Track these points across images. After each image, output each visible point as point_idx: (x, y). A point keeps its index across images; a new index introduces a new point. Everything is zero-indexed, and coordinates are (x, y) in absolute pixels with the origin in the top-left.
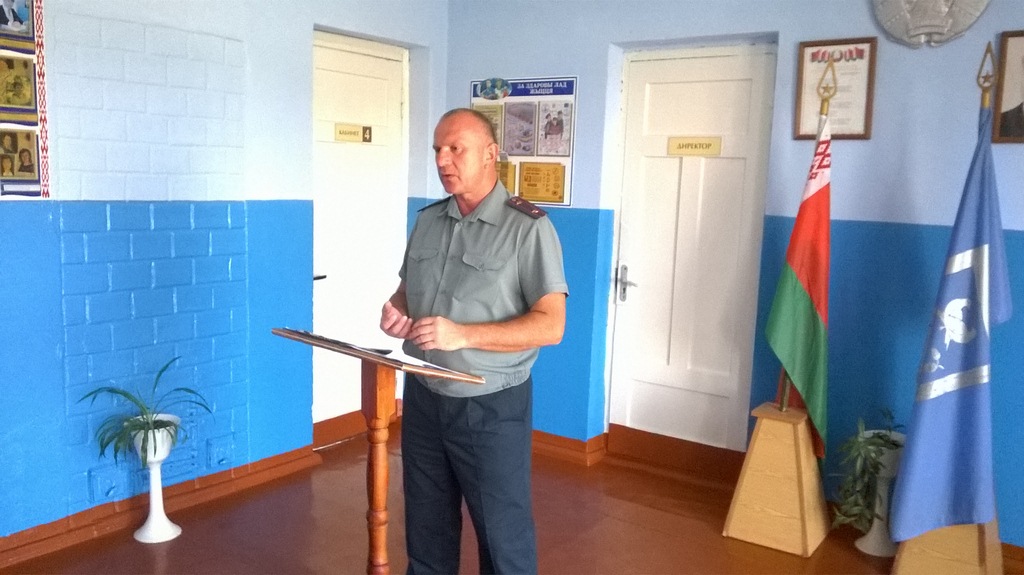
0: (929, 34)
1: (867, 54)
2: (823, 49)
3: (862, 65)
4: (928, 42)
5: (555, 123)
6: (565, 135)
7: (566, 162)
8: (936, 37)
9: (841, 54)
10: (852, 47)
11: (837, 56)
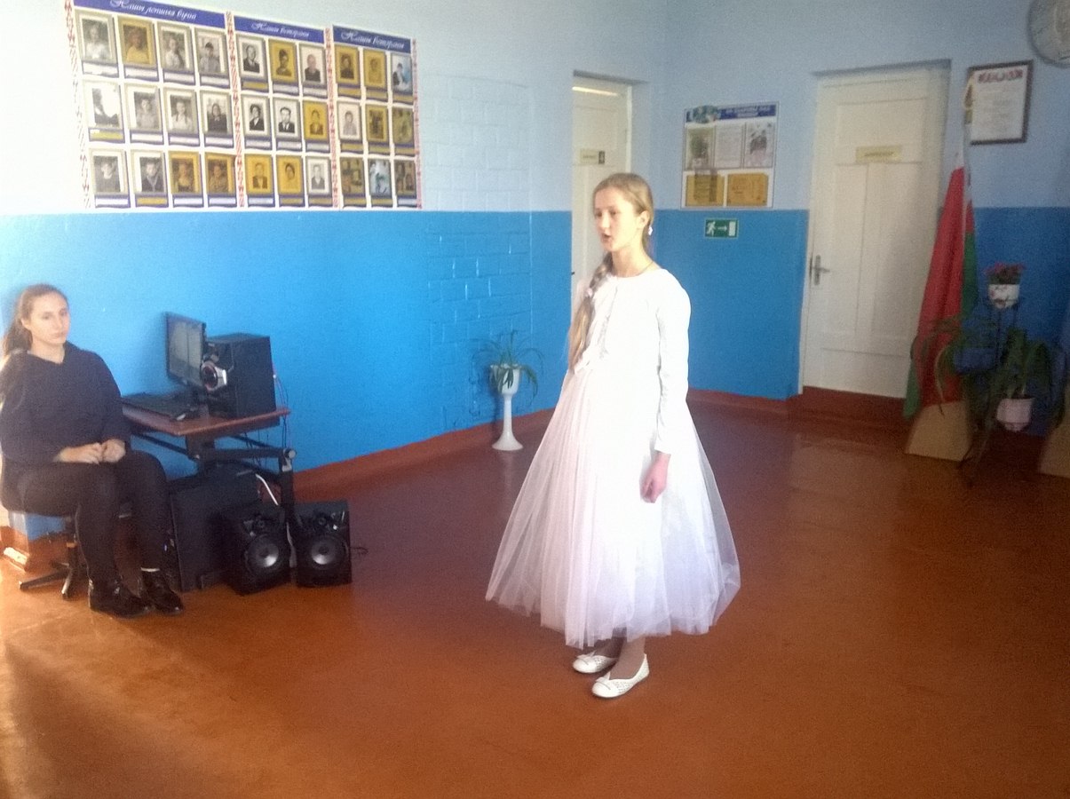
2: (989, 71)
3: (1022, 83)
5: (760, 140)
6: (768, 150)
7: (769, 172)
9: (1004, 75)
10: (1012, 69)
11: (1000, 77)
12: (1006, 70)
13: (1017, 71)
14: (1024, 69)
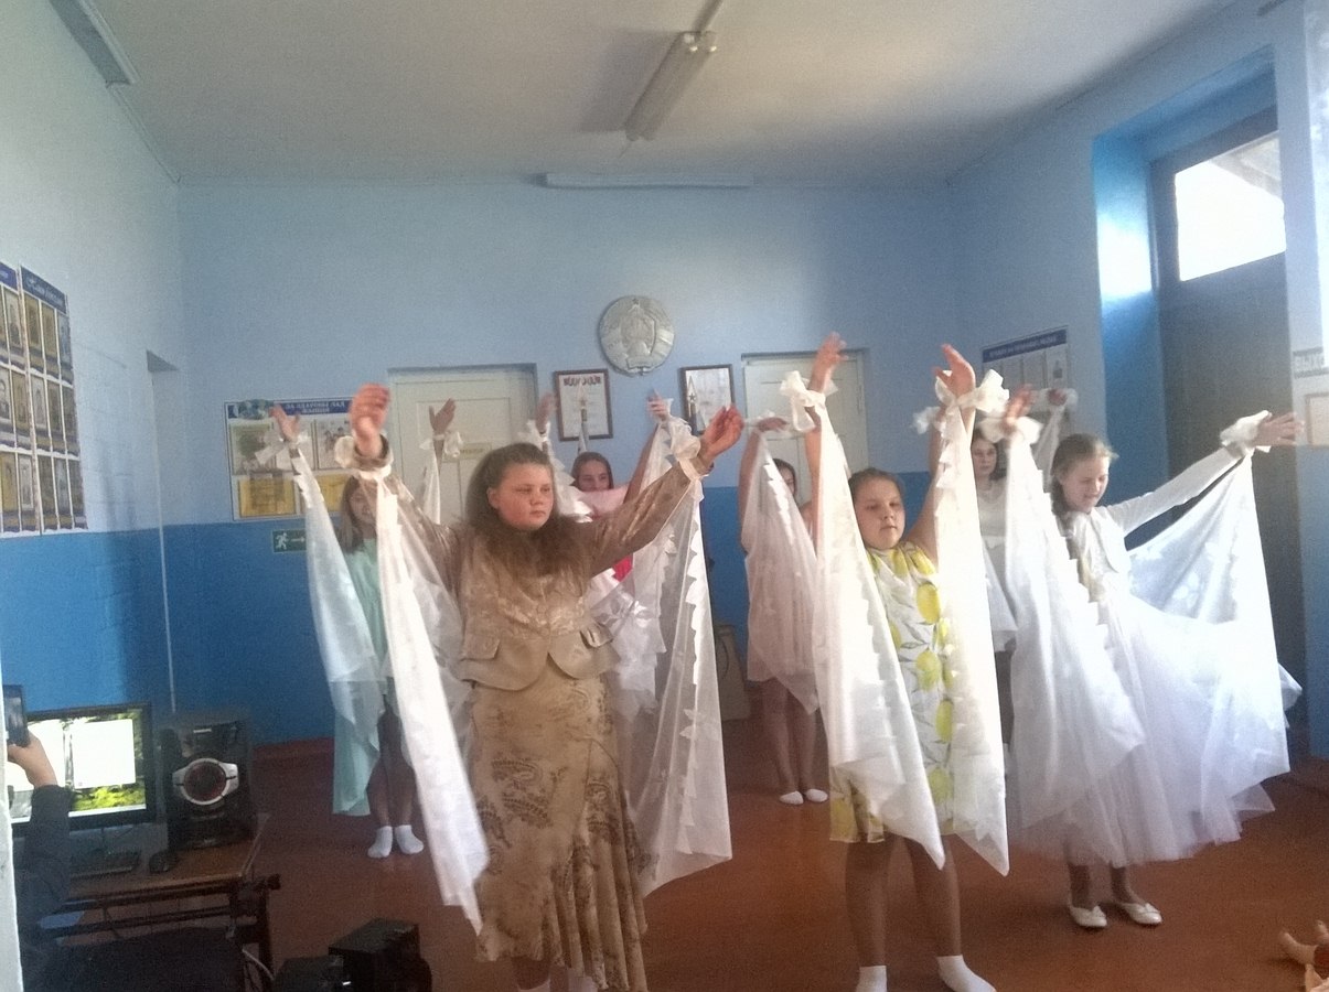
0: (641, 368)
1: (602, 380)
2: (572, 376)
3: (601, 387)
4: (641, 373)
8: (645, 370)
9: (585, 381)
10: (592, 375)
11: (582, 382)
12: (588, 376)
13: (595, 378)
14: (601, 375)
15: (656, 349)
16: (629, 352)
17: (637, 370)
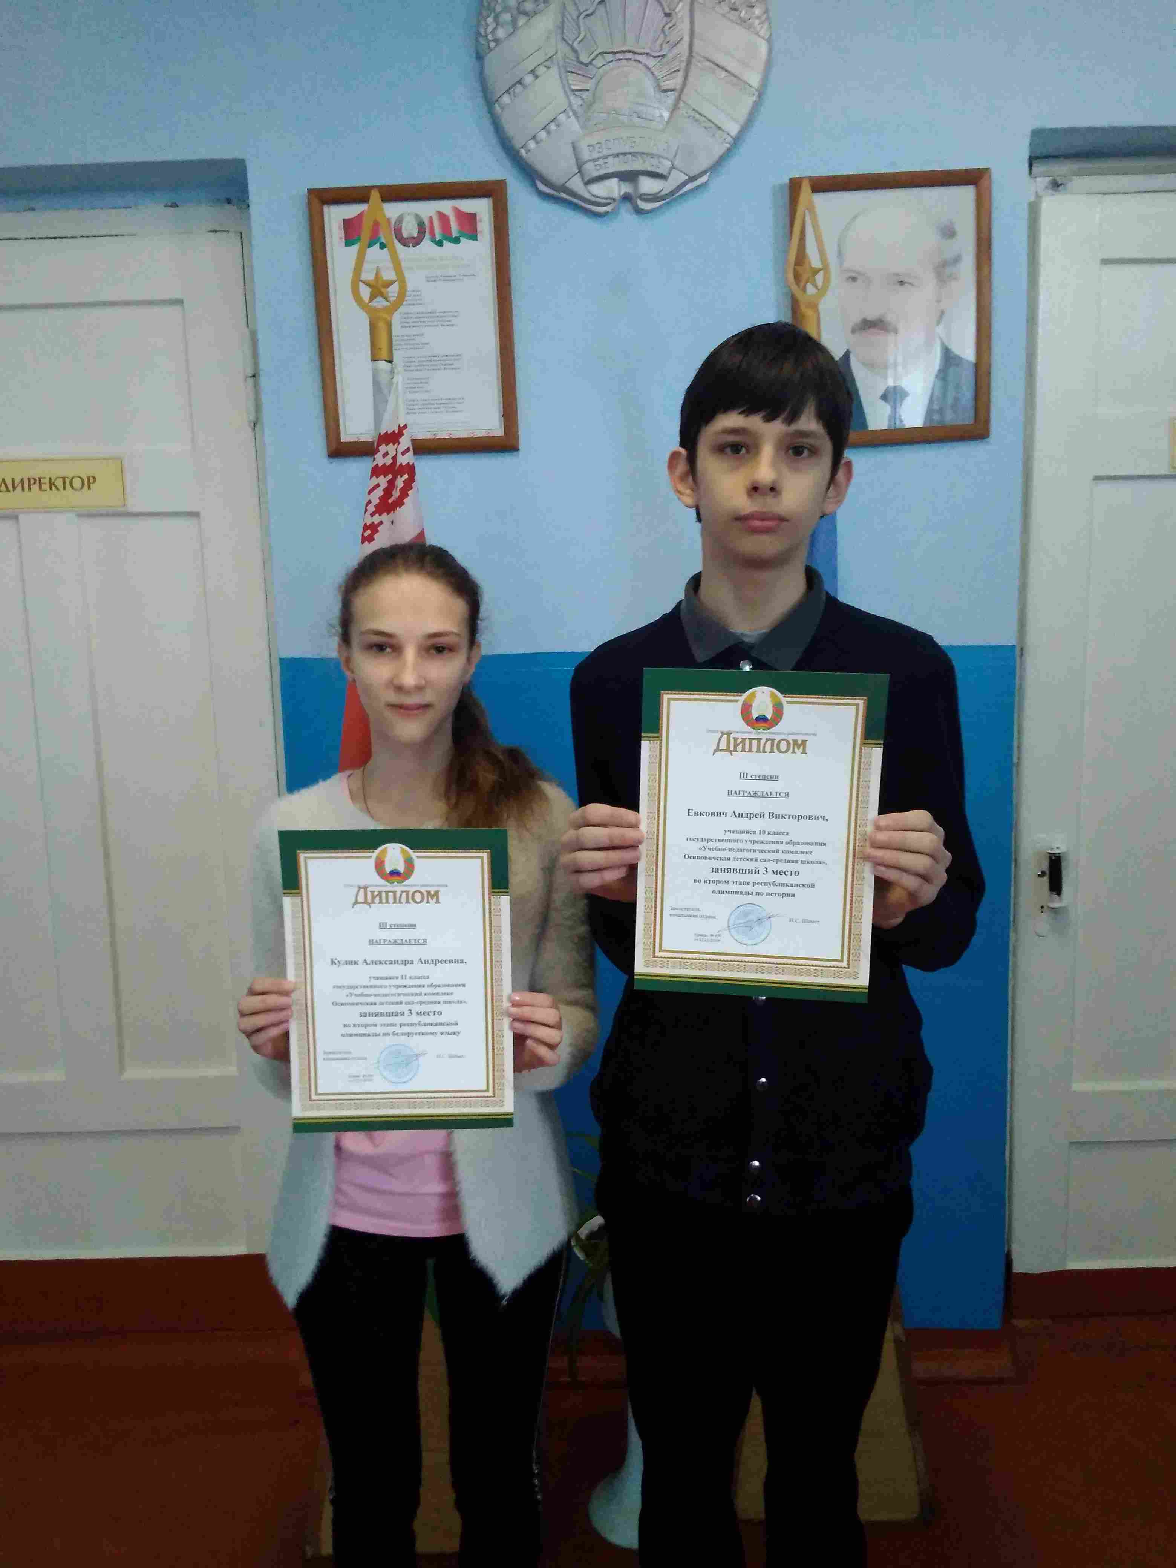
1: (485, 225)
3: (478, 254)
9: (421, 226)
10: (446, 206)
11: (410, 229)
12: (428, 209)
13: (459, 214)
14: (481, 207)
15: (691, 97)
16: (584, 115)
17: (614, 188)
